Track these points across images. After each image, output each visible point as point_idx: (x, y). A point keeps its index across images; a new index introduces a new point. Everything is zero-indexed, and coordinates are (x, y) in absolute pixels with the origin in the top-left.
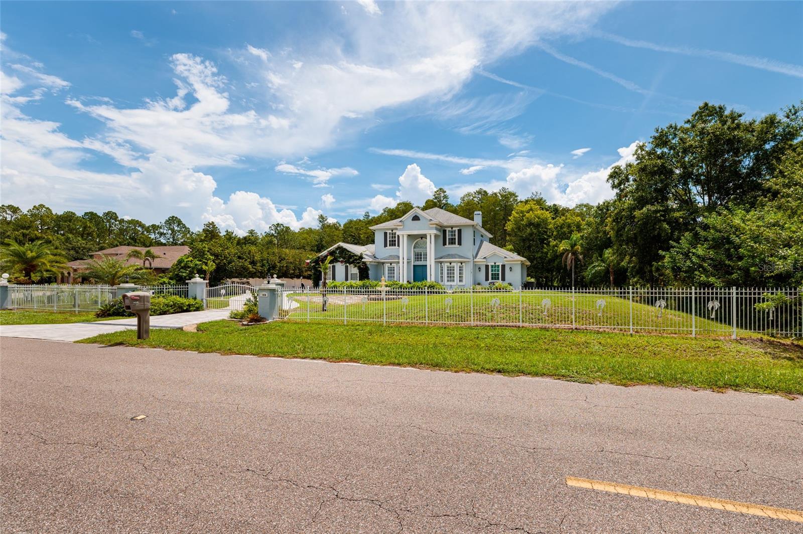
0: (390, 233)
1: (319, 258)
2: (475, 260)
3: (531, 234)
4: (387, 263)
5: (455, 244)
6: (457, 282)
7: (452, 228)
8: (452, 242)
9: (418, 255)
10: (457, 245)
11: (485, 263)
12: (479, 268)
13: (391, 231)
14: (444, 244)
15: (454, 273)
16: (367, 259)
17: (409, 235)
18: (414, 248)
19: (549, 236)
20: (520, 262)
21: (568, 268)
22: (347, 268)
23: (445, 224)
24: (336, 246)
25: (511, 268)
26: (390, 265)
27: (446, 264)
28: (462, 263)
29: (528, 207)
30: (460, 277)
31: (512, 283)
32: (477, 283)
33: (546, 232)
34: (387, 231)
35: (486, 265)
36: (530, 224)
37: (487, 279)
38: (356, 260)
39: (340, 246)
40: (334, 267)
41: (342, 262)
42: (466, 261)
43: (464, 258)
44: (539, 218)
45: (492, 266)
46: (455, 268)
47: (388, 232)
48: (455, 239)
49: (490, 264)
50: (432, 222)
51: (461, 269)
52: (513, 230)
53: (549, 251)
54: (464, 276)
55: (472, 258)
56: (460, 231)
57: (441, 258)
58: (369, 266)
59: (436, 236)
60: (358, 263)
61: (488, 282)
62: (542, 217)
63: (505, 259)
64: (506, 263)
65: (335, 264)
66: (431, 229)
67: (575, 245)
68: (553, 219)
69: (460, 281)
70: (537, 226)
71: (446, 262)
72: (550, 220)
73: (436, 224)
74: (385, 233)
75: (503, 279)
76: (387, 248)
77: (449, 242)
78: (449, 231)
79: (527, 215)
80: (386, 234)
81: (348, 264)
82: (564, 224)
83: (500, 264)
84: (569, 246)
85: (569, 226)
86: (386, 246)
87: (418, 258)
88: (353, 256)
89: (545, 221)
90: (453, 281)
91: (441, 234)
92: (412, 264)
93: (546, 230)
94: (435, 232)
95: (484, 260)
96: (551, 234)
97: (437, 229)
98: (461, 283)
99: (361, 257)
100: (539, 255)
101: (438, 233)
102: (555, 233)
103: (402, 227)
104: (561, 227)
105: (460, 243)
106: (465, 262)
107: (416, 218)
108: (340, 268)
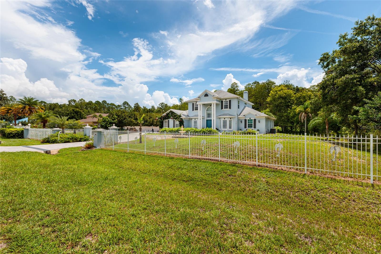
0: (195, 104)
1: (162, 117)
2: (239, 117)
3: (281, 103)
4: (193, 119)
5: (227, 108)
6: (228, 129)
7: (226, 100)
8: (226, 107)
9: (209, 115)
10: (228, 109)
11: (244, 118)
12: (241, 121)
14: (222, 108)
15: (226, 124)
16: (183, 117)
18: (207, 111)
19: (292, 104)
20: (265, 118)
21: (302, 121)
22: (174, 121)
23: (222, 98)
24: (169, 111)
25: (259, 121)
27: (222, 119)
28: (231, 119)
29: (280, 88)
30: (230, 126)
31: (260, 130)
32: (239, 129)
33: (290, 102)
35: (245, 120)
36: (280, 97)
37: (245, 127)
38: (178, 117)
39: (171, 111)
40: (168, 121)
41: (172, 118)
42: (234, 117)
43: (232, 115)
44: (285, 94)
45: (248, 120)
46: (227, 121)
47: (194, 103)
48: (227, 105)
49: (247, 119)
50: (214, 97)
51: (230, 122)
52: (271, 101)
53: (291, 112)
54: (232, 125)
55: (236, 115)
56: (230, 101)
57: (220, 116)
58: (184, 120)
59: (217, 105)
60: (178, 119)
61: (246, 129)
62: (287, 93)
63: (256, 116)
64: (256, 118)
65: (169, 119)
66: (214, 100)
67: (307, 108)
68: (295, 94)
69: (230, 128)
70: (284, 98)
71: (222, 118)
72: (293, 95)
73: (216, 98)
75: (255, 127)
76: (194, 111)
77: (224, 107)
78: (224, 101)
79: (279, 92)
80: (193, 104)
81: (174, 120)
82: (301, 96)
83: (253, 119)
84: (303, 109)
85: (304, 97)
87: (209, 116)
88: (177, 115)
89: (290, 96)
90: (226, 128)
91: (220, 103)
92: (206, 119)
93: (289, 100)
94: (215, 102)
95: (244, 117)
96: (293, 102)
97: (217, 100)
98: (230, 129)
99: (180, 116)
100: (285, 114)
101: (218, 103)
102: (295, 102)
103: (199, 100)
104: (299, 98)
105: (230, 108)
106: (232, 118)
107: (206, 95)
108: (171, 121)
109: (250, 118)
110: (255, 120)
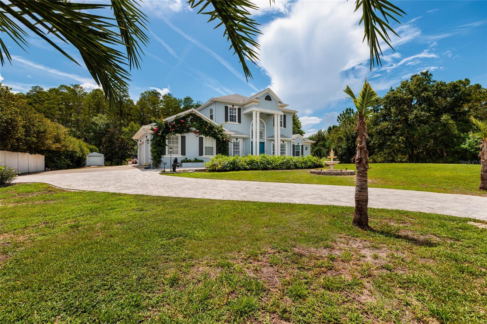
0: (230, 108)
4: (233, 137)
5: (281, 126)
13: (232, 106)
17: (261, 114)
22: (201, 140)
25: (307, 148)
26: (236, 140)
34: (227, 106)
35: (293, 145)
39: (194, 113)
40: (183, 139)
41: (195, 132)
45: (296, 146)
47: (230, 106)
48: (282, 122)
50: (282, 105)
54: (286, 152)
56: (285, 116)
63: (304, 141)
64: (304, 144)
65: (185, 135)
66: (279, 110)
74: (225, 106)
76: (227, 123)
80: (226, 108)
81: (202, 136)
83: (301, 144)
86: (226, 120)
94: (281, 113)
95: (294, 141)
103: (257, 104)
105: (285, 126)
107: (268, 98)
108: (192, 139)
109: (298, 144)
110: (302, 146)
